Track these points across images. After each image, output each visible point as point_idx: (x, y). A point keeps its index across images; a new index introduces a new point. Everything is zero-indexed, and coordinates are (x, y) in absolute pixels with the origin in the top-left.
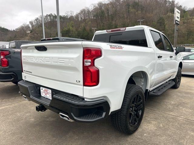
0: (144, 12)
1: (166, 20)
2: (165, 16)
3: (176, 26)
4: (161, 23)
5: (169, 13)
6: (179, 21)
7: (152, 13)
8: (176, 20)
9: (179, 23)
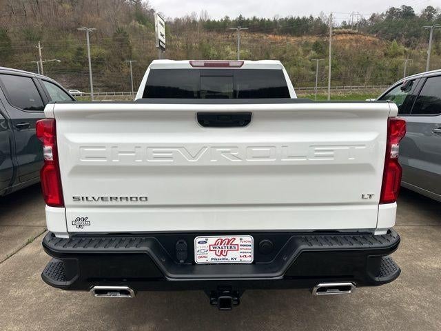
0: (78, 8)
1: (131, 37)
2: (126, 26)
3: (160, 51)
4: (121, 40)
5: (134, 21)
6: (164, 42)
7: (99, 14)
8: (160, 41)
9: (164, 47)
